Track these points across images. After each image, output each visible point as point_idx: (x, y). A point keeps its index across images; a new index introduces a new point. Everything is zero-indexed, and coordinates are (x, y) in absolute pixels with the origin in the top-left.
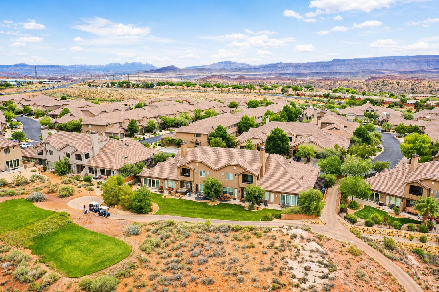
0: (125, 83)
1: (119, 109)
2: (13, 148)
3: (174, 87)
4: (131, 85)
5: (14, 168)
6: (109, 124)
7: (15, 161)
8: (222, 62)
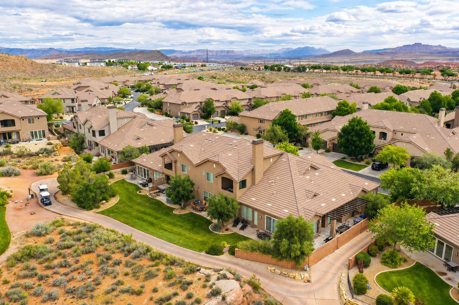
0: (277, 66)
1: (216, 88)
2: (39, 119)
3: (329, 71)
4: (283, 68)
5: (39, 139)
6: (185, 103)
7: (40, 131)
8: (409, 45)
